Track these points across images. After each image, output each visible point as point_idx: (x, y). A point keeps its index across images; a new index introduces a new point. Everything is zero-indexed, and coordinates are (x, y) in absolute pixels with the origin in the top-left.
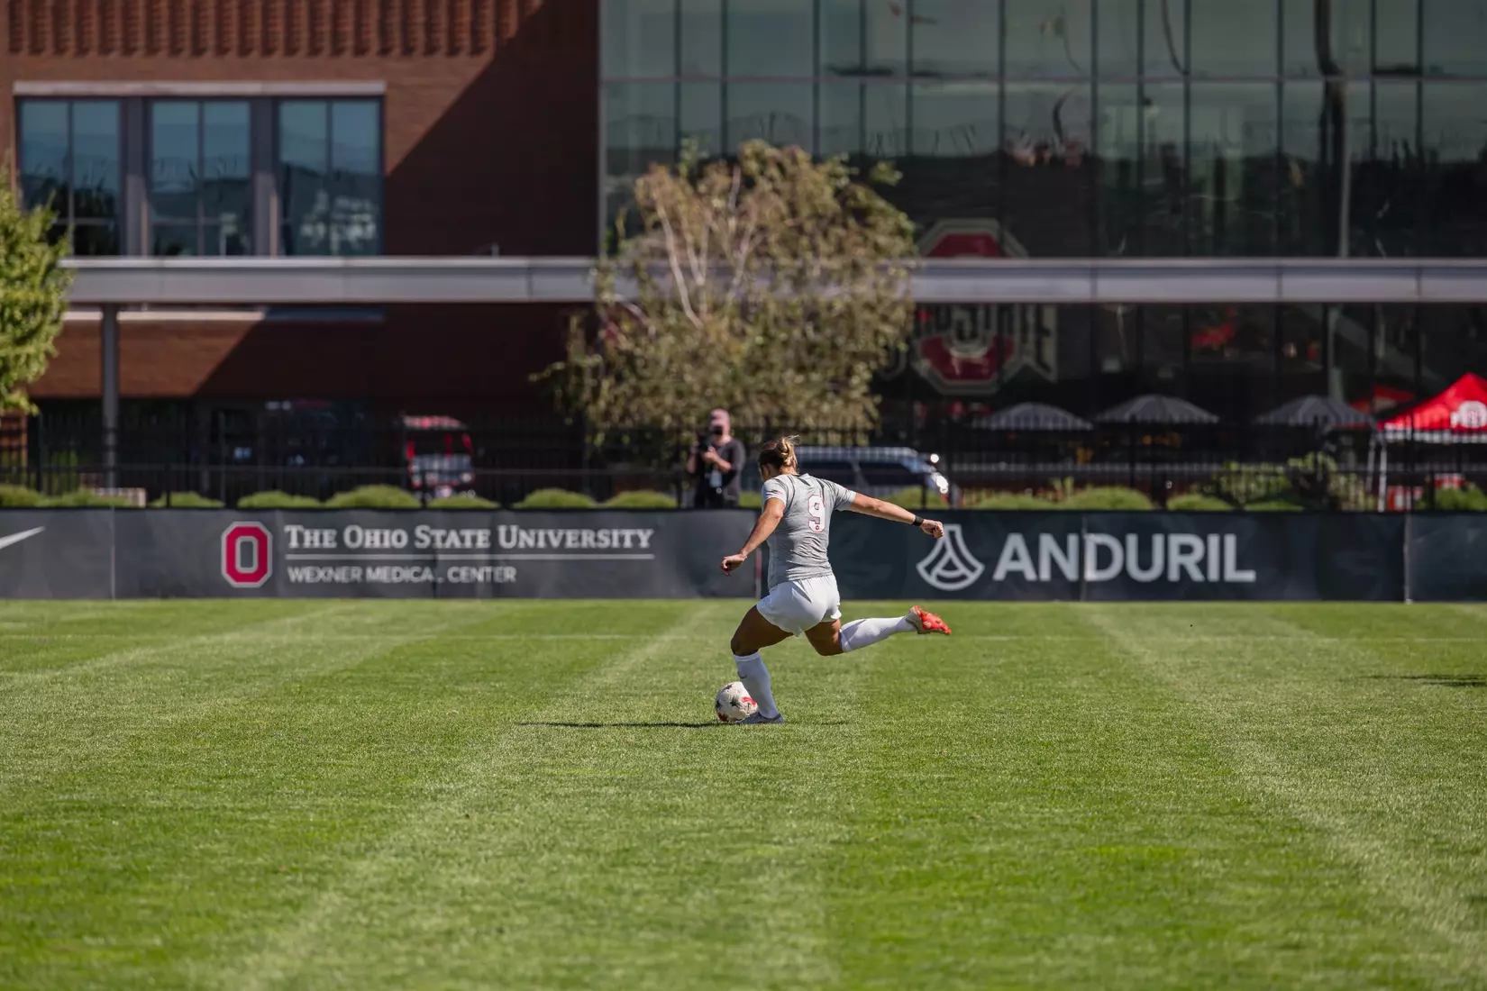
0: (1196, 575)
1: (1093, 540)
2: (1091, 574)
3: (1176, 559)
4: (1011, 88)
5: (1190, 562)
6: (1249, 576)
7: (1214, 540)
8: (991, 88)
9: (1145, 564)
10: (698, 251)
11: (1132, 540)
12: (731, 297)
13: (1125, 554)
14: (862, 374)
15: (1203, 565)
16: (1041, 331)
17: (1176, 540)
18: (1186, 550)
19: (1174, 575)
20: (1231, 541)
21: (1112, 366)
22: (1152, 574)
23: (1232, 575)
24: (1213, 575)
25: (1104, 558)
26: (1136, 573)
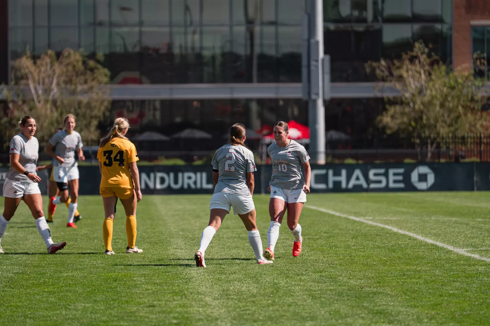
0: (193, 186)
1: (159, 175)
2: (158, 186)
3: (186, 181)
4: (144, 29)
5: (191, 182)
6: (210, 186)
7: (199, 175)
8: (137, 29)
9: (176, 182)
10: (39, 84)
11: (172, 175)
12: (51, 98)
13: (170, 179)
14: (95, 123)
15: (195, 183)
16: (155, 109)
17: (186, 175)
18: (190, 178)
19: (186, 186)
20: (204, 175)
21: (178, 120)
22: (178, 186)
23: (205, 186)
24: (199, 186)
25: (162, 181)
26: (173, 186)
